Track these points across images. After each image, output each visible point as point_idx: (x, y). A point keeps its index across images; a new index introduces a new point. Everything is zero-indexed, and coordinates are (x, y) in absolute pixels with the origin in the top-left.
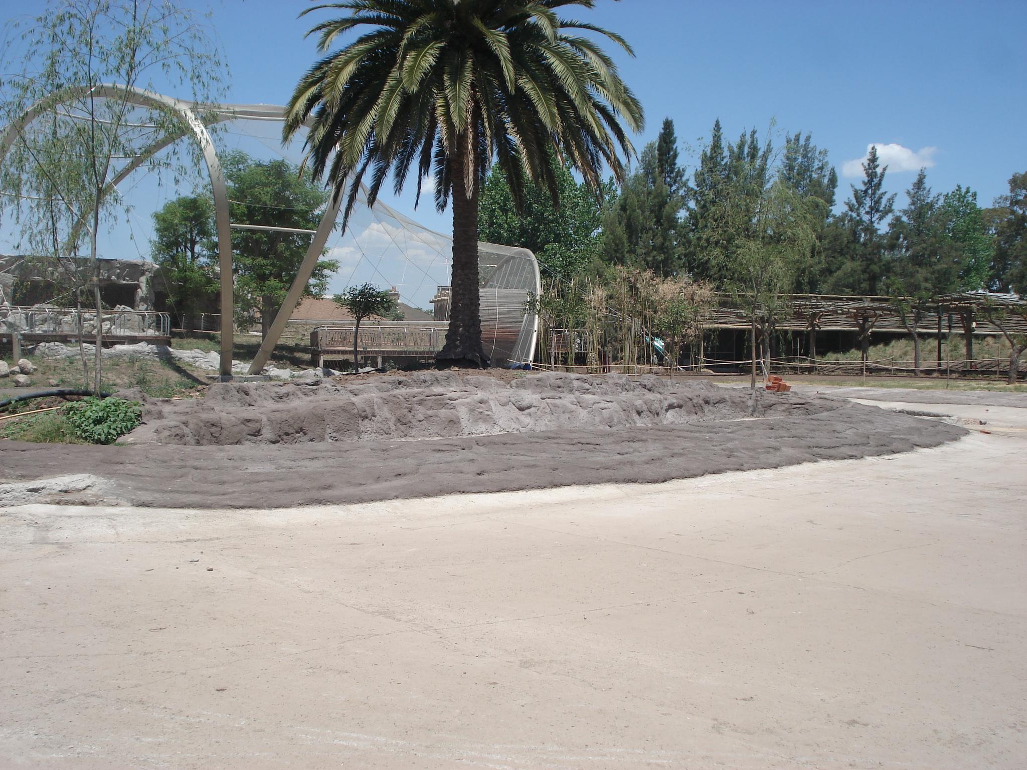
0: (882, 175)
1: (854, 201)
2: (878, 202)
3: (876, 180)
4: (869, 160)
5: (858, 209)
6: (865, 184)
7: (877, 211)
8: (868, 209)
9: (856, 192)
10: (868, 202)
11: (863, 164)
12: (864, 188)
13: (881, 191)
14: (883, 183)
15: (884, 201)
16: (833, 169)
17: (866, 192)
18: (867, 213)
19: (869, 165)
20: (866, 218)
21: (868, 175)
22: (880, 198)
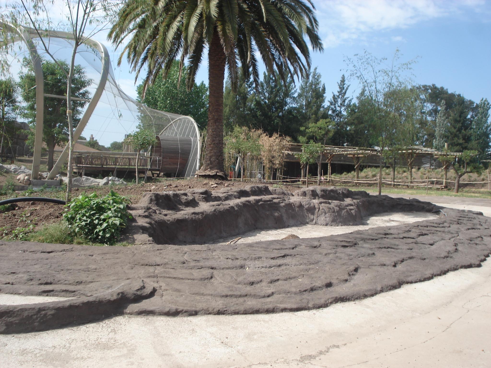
0: (347, 89)
1: (333, 101)
2: (344, 101)
3: (344, 91)
4: (341, 81)
5: (335, 104)
6: (338, 92)
7: (344, 106)
8: (339, 105)
9: (334, 95)
10: (339, 101)
11: (338, 83)
12: (338, 94)
13: (345, 97)
14: (347, 92)
15: (347, 102)
16: (324, 84)
17: (338, 96)
18: (339, 106)
19: (341, 83)
20: (338, 109)
21: (340, 88)
22: (345, 99)
